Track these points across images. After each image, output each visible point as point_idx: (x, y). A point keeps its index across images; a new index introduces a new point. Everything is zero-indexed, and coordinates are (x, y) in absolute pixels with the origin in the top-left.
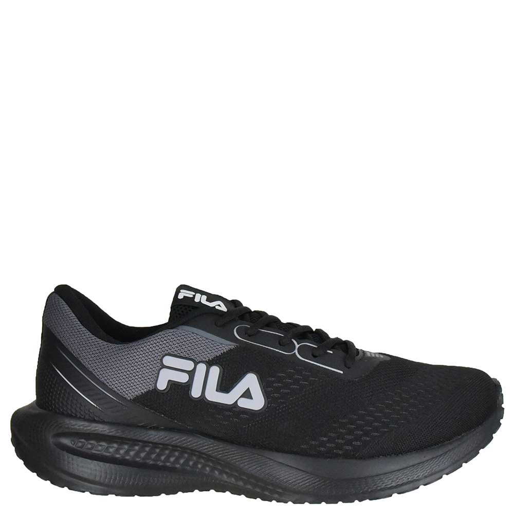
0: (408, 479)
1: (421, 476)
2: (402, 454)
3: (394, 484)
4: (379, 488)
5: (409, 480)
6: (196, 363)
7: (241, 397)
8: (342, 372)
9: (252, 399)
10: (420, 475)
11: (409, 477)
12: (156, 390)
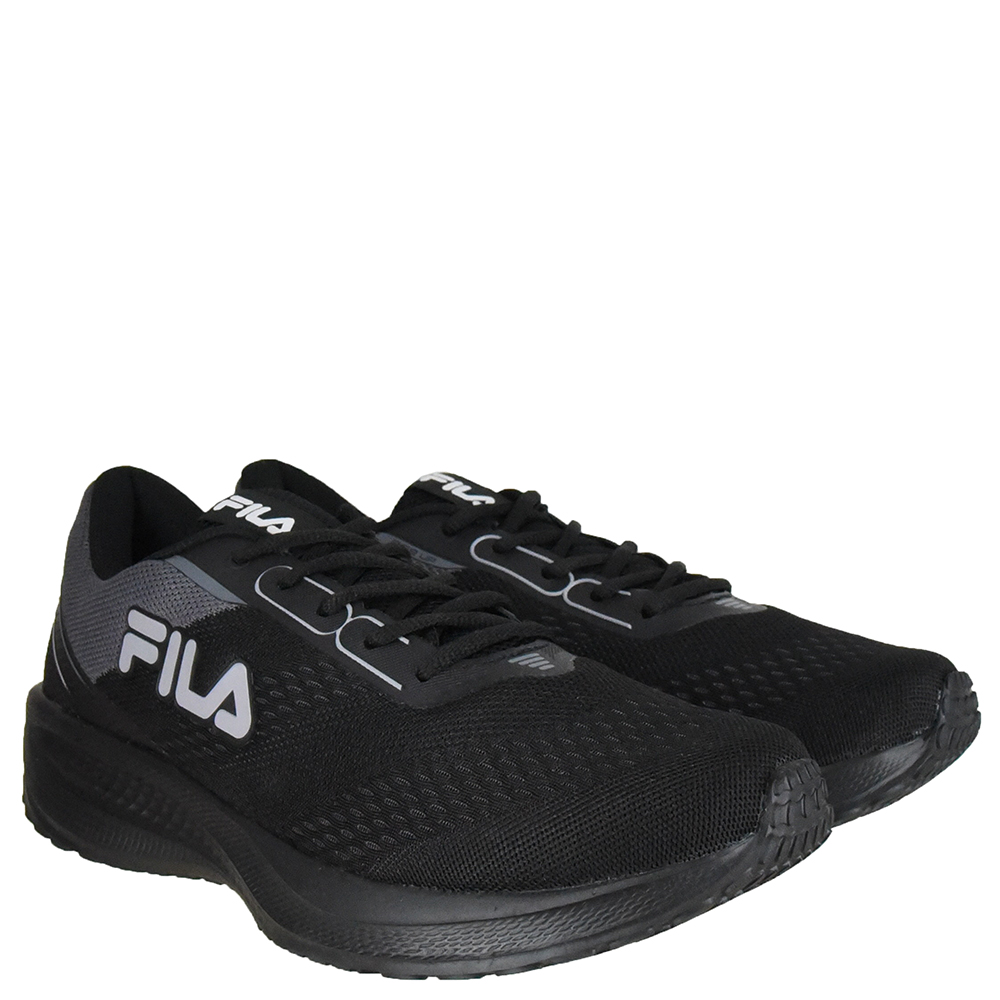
0: (457, 950)
1: (484, 951)
2: (453, 890)
3: (424, 953)
4: (393, 954)
5: (457, 952)
6: (170, 630)
7: (220, 708)
8: (399, 687)
9: (235, 715)
10: (482, 949)
11: (458, 946)
12: (116, 671)
